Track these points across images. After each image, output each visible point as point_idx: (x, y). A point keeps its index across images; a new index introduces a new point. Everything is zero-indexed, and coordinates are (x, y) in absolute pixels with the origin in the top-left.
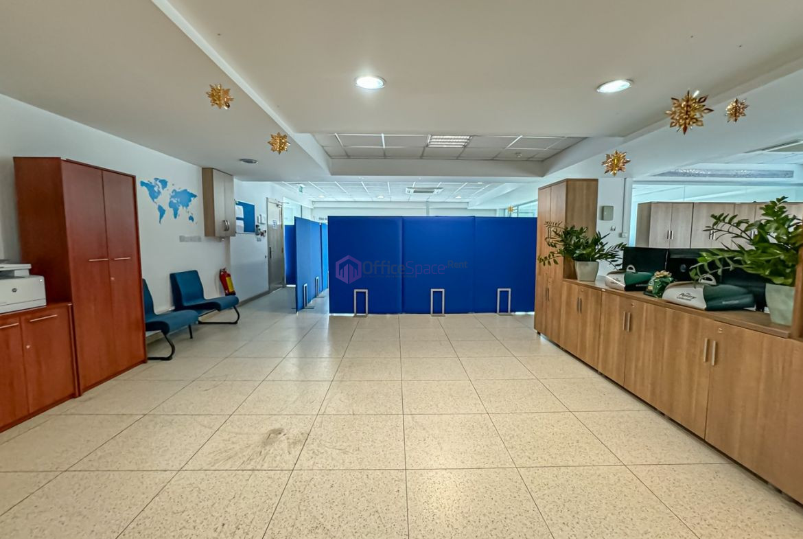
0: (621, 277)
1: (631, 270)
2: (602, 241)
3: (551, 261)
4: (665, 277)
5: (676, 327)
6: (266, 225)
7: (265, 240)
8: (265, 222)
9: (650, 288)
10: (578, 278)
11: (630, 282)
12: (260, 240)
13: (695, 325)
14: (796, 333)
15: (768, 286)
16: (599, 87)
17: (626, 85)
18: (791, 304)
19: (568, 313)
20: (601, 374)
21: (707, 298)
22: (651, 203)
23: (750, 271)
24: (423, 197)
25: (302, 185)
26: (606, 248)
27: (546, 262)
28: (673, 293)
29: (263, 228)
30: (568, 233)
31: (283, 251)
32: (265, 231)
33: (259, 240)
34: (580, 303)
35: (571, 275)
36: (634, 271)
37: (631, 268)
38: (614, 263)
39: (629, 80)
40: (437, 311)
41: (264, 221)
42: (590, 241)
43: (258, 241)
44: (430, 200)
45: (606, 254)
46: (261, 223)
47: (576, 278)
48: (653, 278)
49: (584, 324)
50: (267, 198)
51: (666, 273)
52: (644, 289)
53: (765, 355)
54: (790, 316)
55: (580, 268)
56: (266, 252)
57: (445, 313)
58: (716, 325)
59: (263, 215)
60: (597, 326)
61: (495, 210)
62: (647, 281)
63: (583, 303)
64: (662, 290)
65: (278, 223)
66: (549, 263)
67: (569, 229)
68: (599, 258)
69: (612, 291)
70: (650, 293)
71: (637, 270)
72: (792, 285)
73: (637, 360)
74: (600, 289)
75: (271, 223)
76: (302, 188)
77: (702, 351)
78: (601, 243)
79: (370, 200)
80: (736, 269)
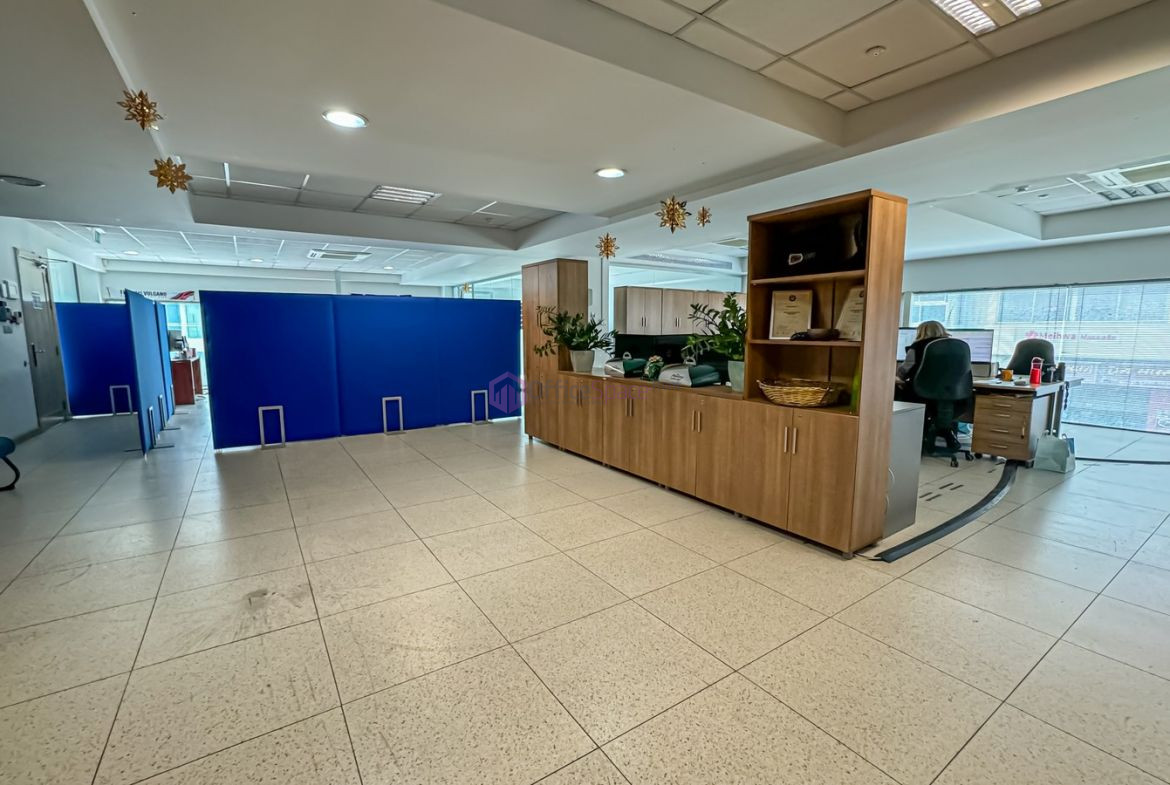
0: (620, 365)
1: (627, 356)
2: (597, 328)
3: (548, 351)
4: (658, 361)
5: (670, 404)
6: (18, 303)
7: (19, 331)
8: (18, 297)
9: (647, 372)
10: (575, 369)
11: (629, 369)
12: (10, 332)
13: (685, 401)
14: (746, 395)
15: (730, 363)
16: (597, 171)
17: (621, 174)
18: (743, 375)
19: (567, 409)
20: (606, 466)
21: (692, 376)
22: (626, 287)
23: (720, 351)
24: (332, 265)
25: (100, 230)
26: (600, 335)
27: (543, 353)
28: (667, 375)
29: (15, 308)
30: (562, 319)
31: (58, 353)
32: (20, 314)
33: (8, 331)
34: (579, 394)
35: (566, 366)
36: (630, 357)
37: (627, 355)
38: (609, 352)
39: (624, 170)
40: (393, 427)
41: (14, 293)
42: (585, 328)
43: (5, 332)
44: (341, 270)
45: (601, 342)
46: (9, 298)
47: (571, 369)
48: (648, 364)
49: (586, 417)
50: (15, 249)
51: (658, 358)
52: (641, 375)
53: (730, 417)
54: (743, 384)
55: (575, 357)
56: (25, 356)
57: (404, 429)
58: (698, 398)
59: (10, 282)
60: (599, 415)
61: (440, 288)
62: (643, 367)
63: (584, 395)
64: (657, 374)
65: (43, 299)
66: (546, 353)
67: (563, 316)
68: (592, 347)
69: (613, 379)
70: (646, 378)
71: (633, 357)
72: (743, 360)
73: (640, 441)
74: (601, 378)
75: (28, 298)
76: (98, 234)
77: (690, 423)
78: (596, 331)
79: (235, 263)
80: (711, 350)
